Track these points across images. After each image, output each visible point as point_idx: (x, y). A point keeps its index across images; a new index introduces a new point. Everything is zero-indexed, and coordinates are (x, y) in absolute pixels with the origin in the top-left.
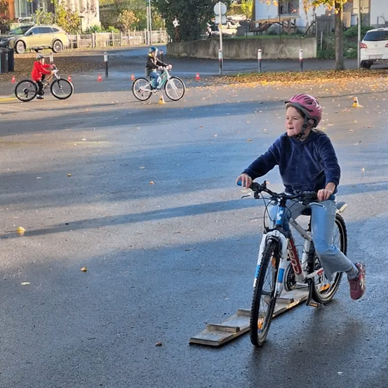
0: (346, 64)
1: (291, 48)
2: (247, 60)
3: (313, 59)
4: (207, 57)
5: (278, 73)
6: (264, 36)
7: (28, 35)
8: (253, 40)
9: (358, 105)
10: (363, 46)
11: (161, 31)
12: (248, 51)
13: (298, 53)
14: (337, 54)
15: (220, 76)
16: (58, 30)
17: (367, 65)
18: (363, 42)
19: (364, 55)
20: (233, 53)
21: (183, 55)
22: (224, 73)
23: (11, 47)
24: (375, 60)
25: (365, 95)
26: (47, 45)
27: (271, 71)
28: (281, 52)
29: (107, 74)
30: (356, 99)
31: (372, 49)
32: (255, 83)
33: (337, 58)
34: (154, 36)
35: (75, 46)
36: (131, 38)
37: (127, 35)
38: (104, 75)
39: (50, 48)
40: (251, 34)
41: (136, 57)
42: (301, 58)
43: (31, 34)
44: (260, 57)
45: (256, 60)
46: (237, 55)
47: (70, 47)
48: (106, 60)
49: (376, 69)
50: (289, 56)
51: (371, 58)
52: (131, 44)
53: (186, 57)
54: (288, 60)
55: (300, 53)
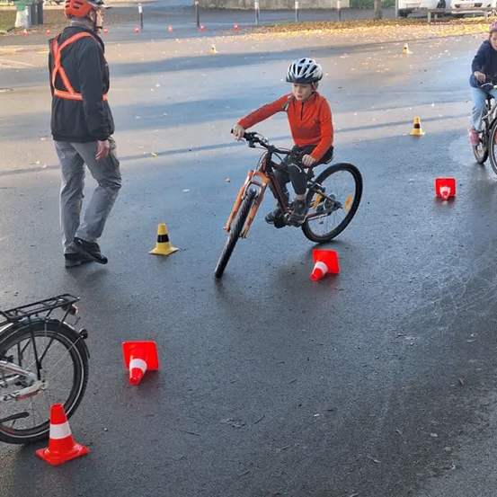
0: (385, 12)
2: (278, 11)
3: (346, 8)
4: (237, 8)
5: (316, 23)
9: (408, 51)
12: (279, 2)
13: (336, 4)
14: (376, 3)
15: (259, 27)
17: (404, 14)
19: (402, 4)
20: (264, 3)
22: (261, 23)
24: (414, 9)
25: (411, 41)
27: (309, 21)
28: (314, 2)
29: (142, 25)
30: (406, 45)
32: (295, 34)
33: (376, 7)
38: (140, 27)
41: (163, 8)
42: (339, 7)
44: (297, 7)
45: (294, 10)
46: (267, 5)
48: (140, 11)
49: (414, 17)
50: (324, 7)
51: (412, 7)
53: (215, 8)
54: (320, 10)
55: (338, 2)
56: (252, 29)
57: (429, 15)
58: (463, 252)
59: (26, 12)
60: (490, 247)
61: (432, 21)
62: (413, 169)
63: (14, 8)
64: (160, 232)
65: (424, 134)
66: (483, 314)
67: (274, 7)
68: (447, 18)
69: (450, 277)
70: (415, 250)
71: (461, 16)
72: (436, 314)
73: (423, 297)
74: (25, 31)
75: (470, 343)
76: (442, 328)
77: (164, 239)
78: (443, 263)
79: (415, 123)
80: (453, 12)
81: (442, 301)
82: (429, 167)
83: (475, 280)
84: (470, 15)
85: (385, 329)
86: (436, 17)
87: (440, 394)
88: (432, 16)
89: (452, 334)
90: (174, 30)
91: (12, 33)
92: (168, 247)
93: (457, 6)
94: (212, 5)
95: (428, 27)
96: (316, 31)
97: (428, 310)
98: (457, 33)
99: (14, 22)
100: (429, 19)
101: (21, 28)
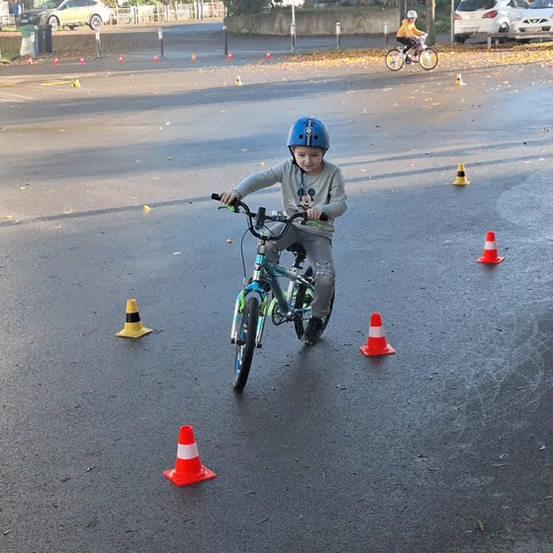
0: (438, 37)
1: (370, 21)
2: (318, 36)
4: (273, 33)
5: (360, 50)
6: (336, 7)
7: (61, 9)
8: (326, 12)
9: (461, 83)
10: (457, 17)
11: (212, 3)
12: (320, 26)
13: (383, 27)
14: (428, 27)
15: (293, 55)
16: (95, 3)
17: (462, 39)
18: (457, 12)
19: (458, 28)
20: (303, 28)
21: (243, 31)
22: (297, 51)
23: (43, 22)
24: (472, 33)
25: (467, 71)
26: (83, 21)
27: (353, 48)
28: (359, 26)
29: (162, 53)
30: (460, 76)
31: (467, 20)
32: (337, 62)
34: (206, 8)
35: (115, 22)
36: (179, 12)
37: (174, 8)
38: (160, 55)
39: (87, 24)
40: (322, 5)
41: (189, 34)
42: (386, 32)
43: (65, 7)
44: (338, 32)
45: (335, 36)
46: (307, 30)
47: (108, 23)
48: (160, 37)
49: (473, 44)
50: (372, 31)
51: (466, 31)
52: (179, 19)
53: (248, 34)
54: (366, 36)
55: (386, 27)
56: (287, 57)
57: (489, 40)
58: (501, 338)
59: (32, 38)
60: (536, 331)
61: (493, 47)
62: (451, 228)
63: (19, 34)
64: (129, 310)
65: (469, 183)
66: (518, 426)
67: (314, 32)
68: (510, 44)
69: (483, 372)
70: (442, 335)
71: (526, 41)
72: (459, 425)
73: (445, 400)
74: (30, 60)
75: (498, 468)
76: (463, 446)
77: (134, 318)
78: (474, 353)
79: (459, 170)
80: (517, 37)
81: (468, 407)
82: (472, 225)
83: (513, 376)
84: (537, 40)
85: (391, 446)
86: (497, 43)
87: (451, 545)
88: (493, 42)
89: (476, 455)
90: (197, 59)
91: (16, 62)
92: (139, 328)
93: (522, 30)
94: (245, 31)
95: (487, 54)
96: (358, 60)
97: (449, 420)
98: (520, 61)
99: (19, 50)
100: (489, 44)
101: (27, 57)
